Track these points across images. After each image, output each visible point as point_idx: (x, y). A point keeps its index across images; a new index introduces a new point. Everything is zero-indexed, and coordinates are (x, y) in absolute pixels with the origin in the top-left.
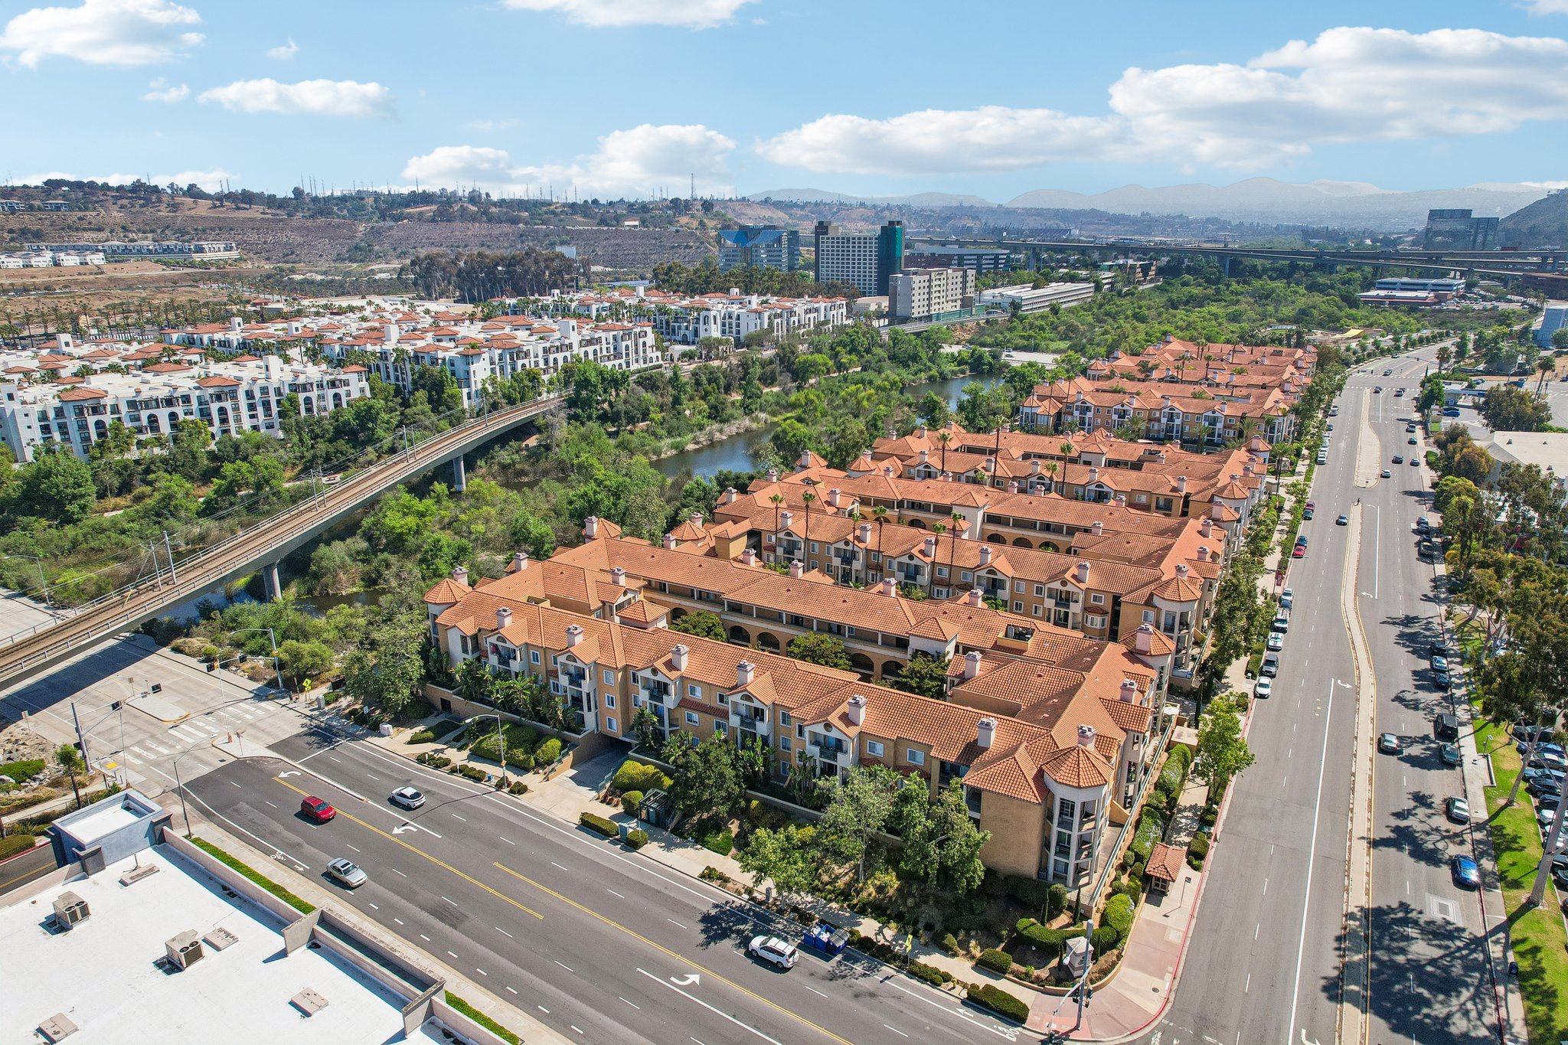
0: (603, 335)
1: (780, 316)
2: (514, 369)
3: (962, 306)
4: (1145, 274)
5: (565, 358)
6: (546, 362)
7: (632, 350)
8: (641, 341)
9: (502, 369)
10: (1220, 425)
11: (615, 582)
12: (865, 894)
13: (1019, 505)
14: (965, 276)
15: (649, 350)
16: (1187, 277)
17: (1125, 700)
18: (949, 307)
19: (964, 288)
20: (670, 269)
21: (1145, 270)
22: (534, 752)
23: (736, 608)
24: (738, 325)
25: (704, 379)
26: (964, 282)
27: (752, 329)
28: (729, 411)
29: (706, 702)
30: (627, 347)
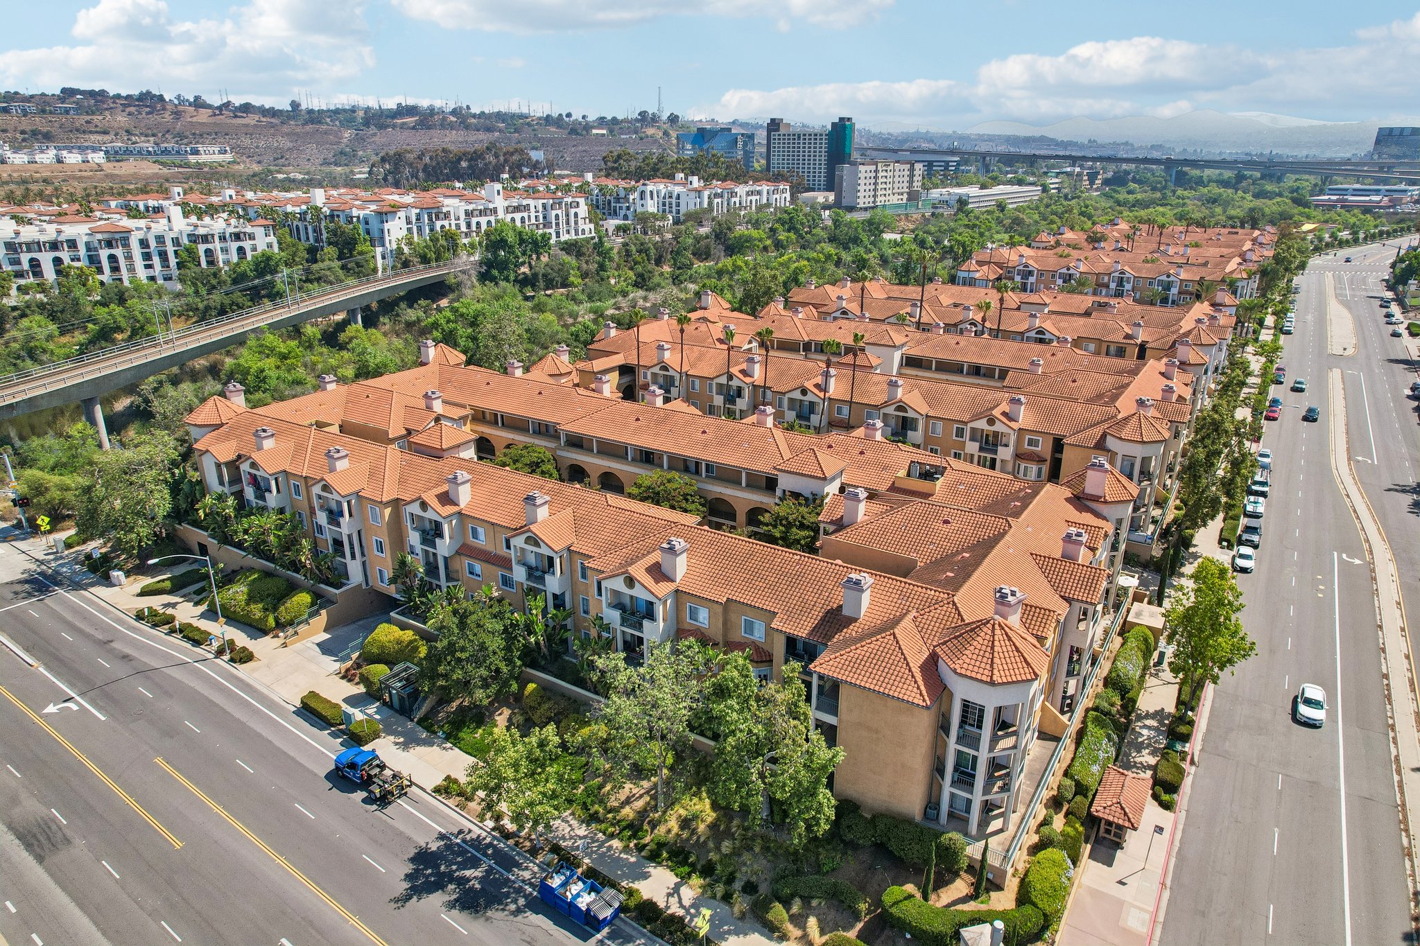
0: (532, 203)
1: (721, 196)
2: (432, 230)
3: (908, 200)
4: (1092, 183)
5: (489, 222)
6: (469, 225)
7: (562, 220)
8: (572, 211)
9: (420, 229)
10: (1174, 291)
11: (429, 408)
12: (661, 830)
13: (946, 346)
14: (912, 170)
15: (581, 222)
16: (1132, 186)
17: (1068, 557)
18: (894, 200)
19: (911, 182)
20: (619, 157)
21: (1092, 178)
22: (275, 609)
23: (577, 442)
24: (678, 205)
25: (633, 248)
26: (912, 176)
27: (691, 207)
28: (656, 279)
29: (490, 548)
30: (557, 216)
